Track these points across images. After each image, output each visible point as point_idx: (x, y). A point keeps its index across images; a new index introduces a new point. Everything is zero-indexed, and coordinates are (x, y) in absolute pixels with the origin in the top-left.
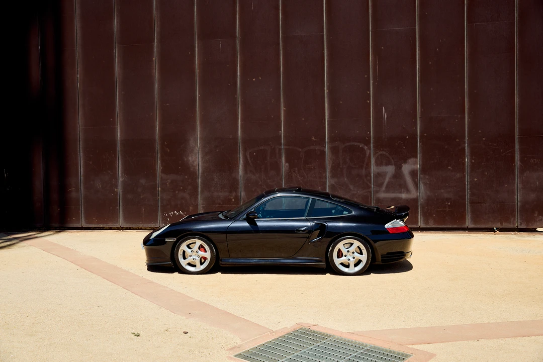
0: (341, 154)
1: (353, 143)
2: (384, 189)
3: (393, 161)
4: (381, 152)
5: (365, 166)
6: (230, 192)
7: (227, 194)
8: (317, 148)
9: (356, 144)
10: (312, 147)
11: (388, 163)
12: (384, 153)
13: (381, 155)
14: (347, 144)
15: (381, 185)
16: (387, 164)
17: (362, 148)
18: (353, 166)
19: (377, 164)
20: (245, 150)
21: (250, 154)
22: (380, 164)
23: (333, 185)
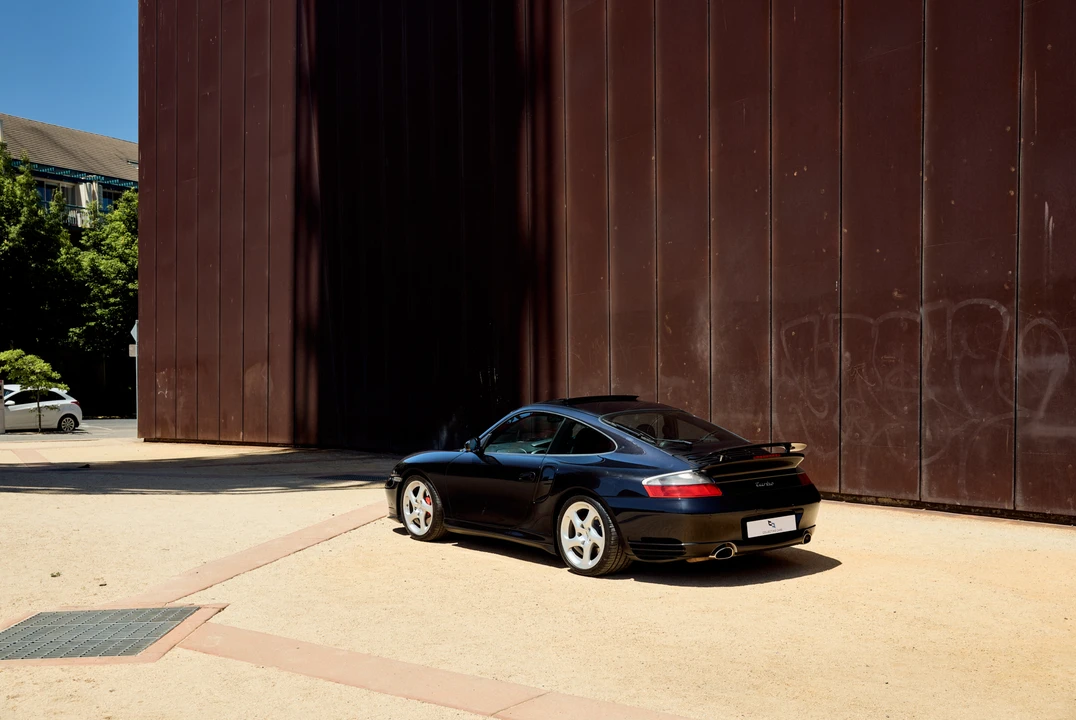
0: (949, 328)
1: (975, 301)
2: (1041, 414)
3: (1064, 342)
4: (1037, 321)
5: (1000, 354)
6: (755, 413)
7: (750, 416)
8: (903, 315)
9: (982, 301)
10: (892, 315)
11: (1055, 348)
12: (1044, 321)
13: (1039, 327)
14: (963, 304)
15: (1034, 405)
16: (1050, 351)
17: (996, 312)
18: (976, 357)
19: (1027, 351)
20: (779, 326)
21: (787, 333)
22: (1033, 350)
23: (931, 403)
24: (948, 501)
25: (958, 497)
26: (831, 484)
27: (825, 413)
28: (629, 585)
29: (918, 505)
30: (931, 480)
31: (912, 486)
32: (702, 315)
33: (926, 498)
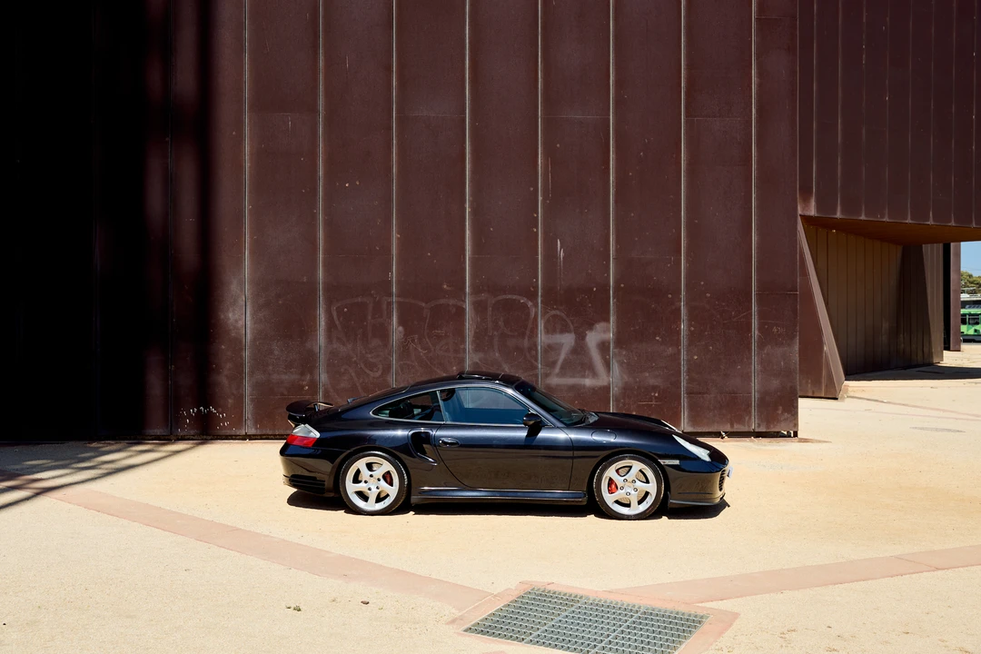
1: (509, 296)
2: (557, 371)
3: (572, 327)
4: (553, 312)
5: (528, 332)
8: (452, 302)
9: (514, 297)
10: (442, 301)
11: (565, 330)
12: (558, 312)
13: (554, 316)
14: (500, 298)
15: (552, 364)
16: (562, 332)
17: (524, 306)
18: (509, 333)
19: (548, 331)
20: (330, 303)
21: (340, 311)
22: (550, 330)
23: (476, 364)
27: (380, 373)
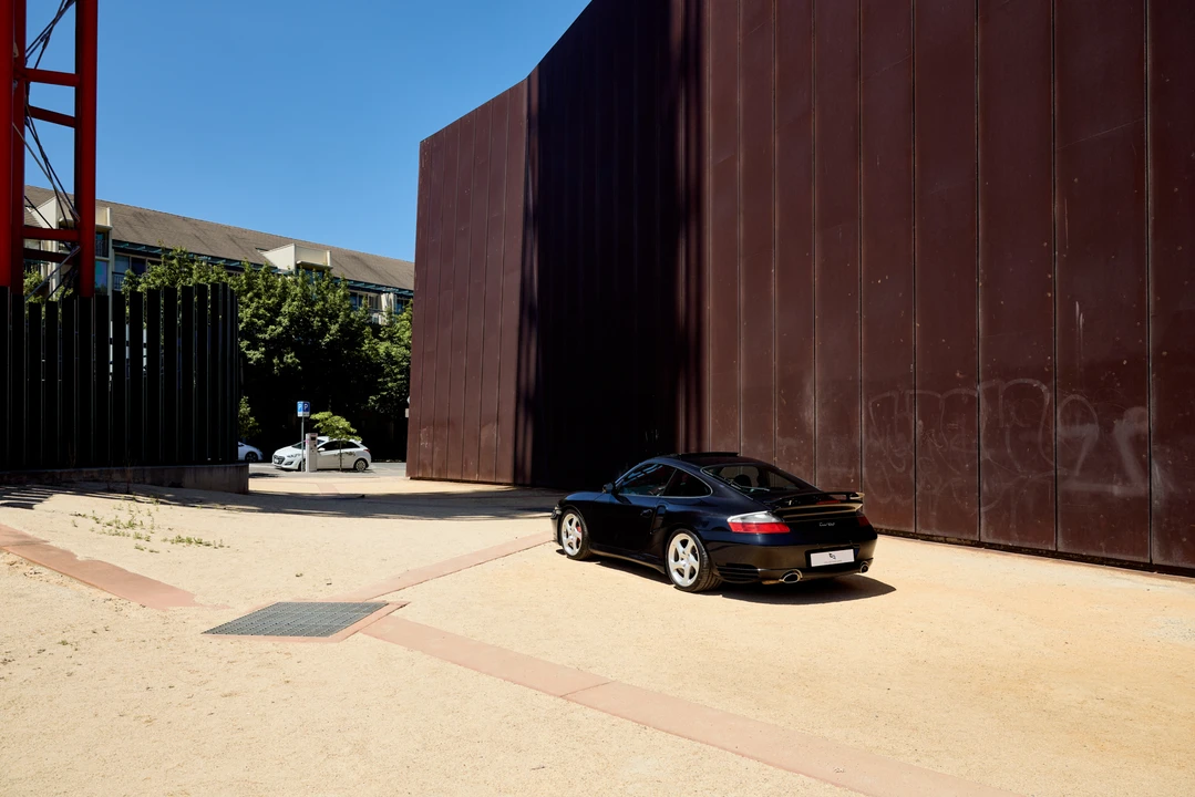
0: (1001, 402)
1: (1021, 380)
2: (1077, 473)
3: (1095, 415)
4: (1072, 397)
5: (1042, 423)
6: (850, 468)
7: (845, 470)
8: (964, 391)
9: (1027, 381)
10: (956, 391)
11: (1088, 418)
12: (1078, 397)
13: (1072, 402)
14: (1011, 383)
15: (1071, 465)
16: (1083, 422)
17: (1038, 389)
18: (1022, 425)
19: (1065, 422)
20: (868, 399)
21: (874, 405)
22: (1070, 421)
23: (987, 461)
24: (1002, 542)
25: (1010, 539)
26: (909, 525)
27: (904, 468)
28: (718, 601)
29: (978, 544)
30: (989, 524)
31: (973, 529)
32: (809, 390)
33: (984, 539)
